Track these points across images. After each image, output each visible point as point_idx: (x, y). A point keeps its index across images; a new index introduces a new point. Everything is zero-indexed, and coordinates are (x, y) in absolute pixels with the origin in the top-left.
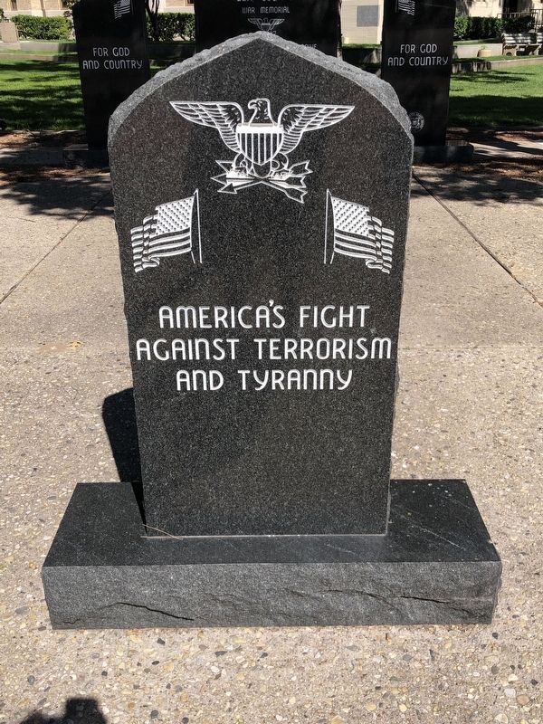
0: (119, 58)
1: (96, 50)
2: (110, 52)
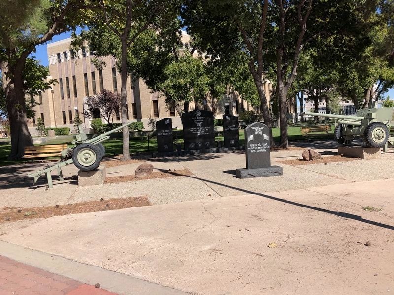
0: (166, 132)
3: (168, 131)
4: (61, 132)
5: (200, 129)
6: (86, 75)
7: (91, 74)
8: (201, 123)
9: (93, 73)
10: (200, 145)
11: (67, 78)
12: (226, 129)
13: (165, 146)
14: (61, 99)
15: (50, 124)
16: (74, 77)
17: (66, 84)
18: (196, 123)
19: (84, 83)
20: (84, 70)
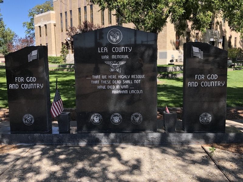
0: (30, 83)
1: (17, 79)
2: (25, 80)
3: (34, 79)
4: (56, 60)
5: (118, 79)
6: (79, 9)
7: (83, 8)
8: (122, 63)
9: (85, 7)
10: (116, 120)
11: (66, 12)
12: (189, 84)
13: (26, 116)
14: (60, 31)
15: (51, 53)
16: (71, 11)
17: (64, 18)
18: (108, 63)
19: (78, 17)
20: (78, 4)
